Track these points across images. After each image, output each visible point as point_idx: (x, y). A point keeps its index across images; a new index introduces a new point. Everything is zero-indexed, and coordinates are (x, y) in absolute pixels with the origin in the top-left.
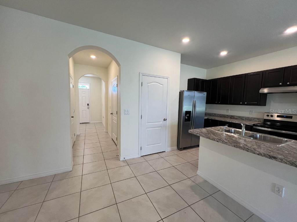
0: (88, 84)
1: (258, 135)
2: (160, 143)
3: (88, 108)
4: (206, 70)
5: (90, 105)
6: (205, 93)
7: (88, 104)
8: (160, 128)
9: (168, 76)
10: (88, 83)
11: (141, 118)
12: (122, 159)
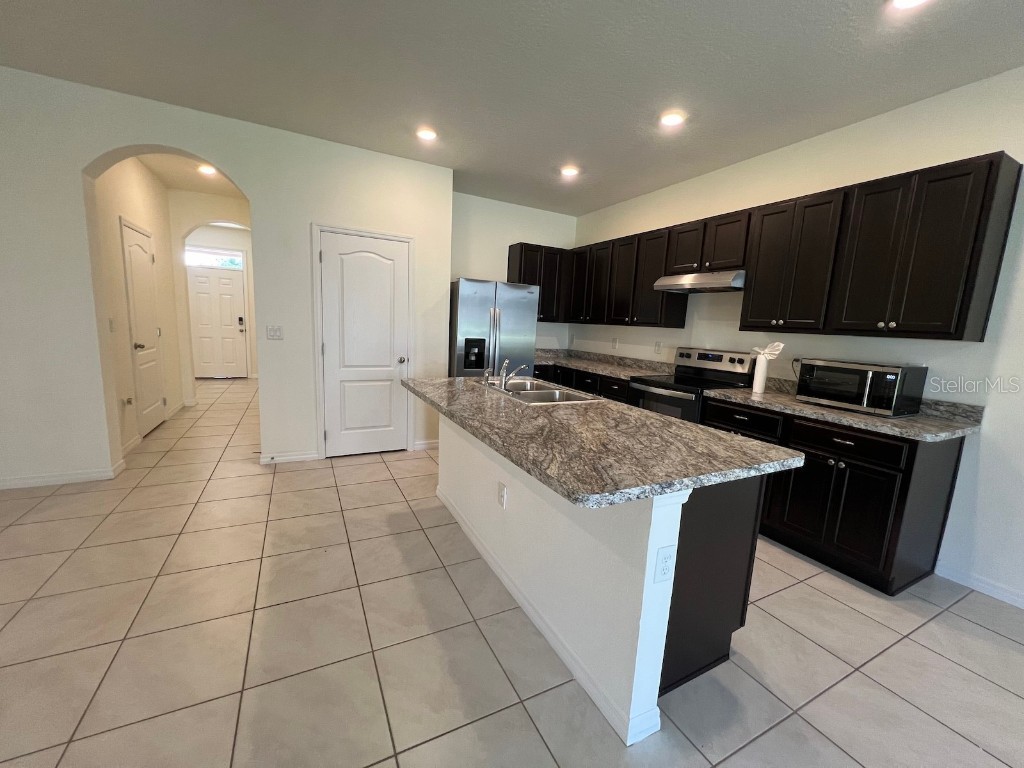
0: (240, 254)
1: (557, 392)
2: (389, 426)
3: (242, 331)
4: (575, 219)
5: (246, 319)
6: (536, 290)
7: (241, 319)
8: (389, 383)
9: (412, 236)
10: (239, 251)
11: (320, 351)
12: (265, 459)
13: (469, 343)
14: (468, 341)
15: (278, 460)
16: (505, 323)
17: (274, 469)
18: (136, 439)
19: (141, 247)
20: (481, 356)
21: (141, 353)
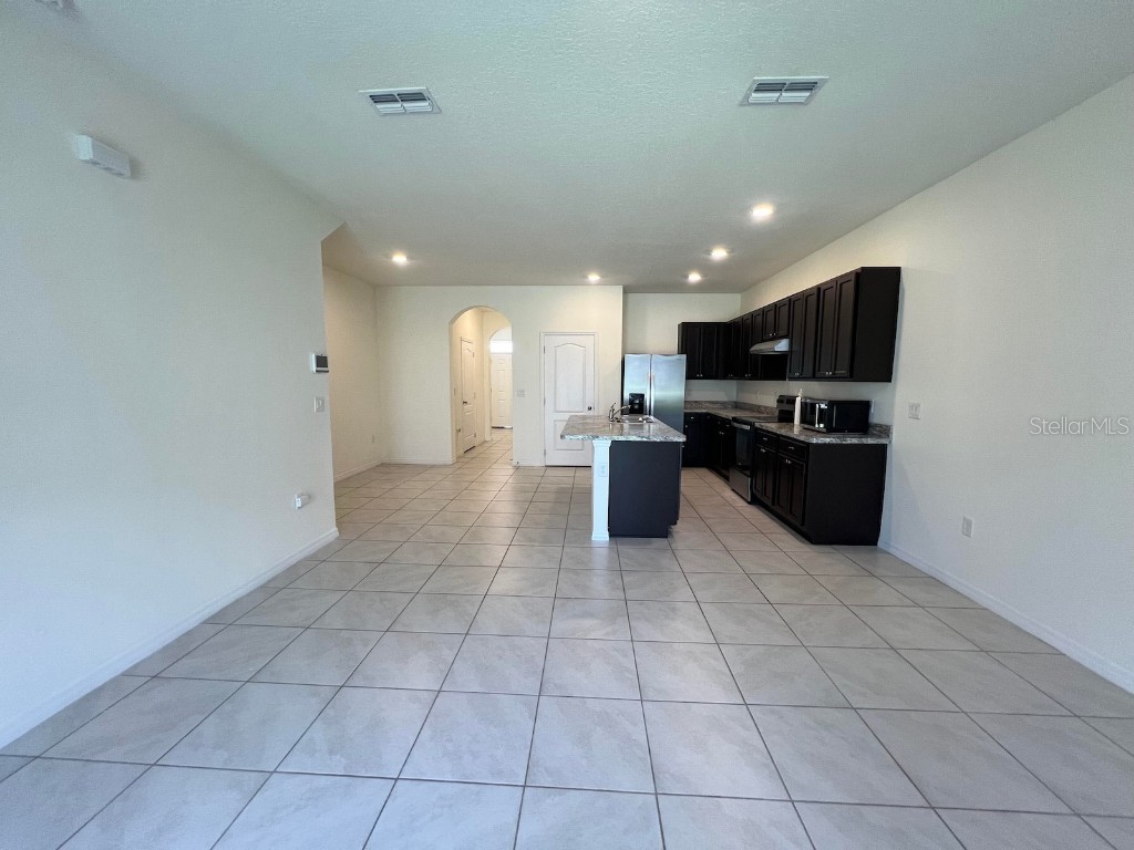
4: (739, 295)
11: (543, 403)
12: (515, 464)
13: (634, 396)
14: (632, 395)
15: (521, 464)
16: (657, 381)
17: (517, 468)
18: (462, 452)
19: (468, 349)
20: (642, 404)
21: (466, 407)
